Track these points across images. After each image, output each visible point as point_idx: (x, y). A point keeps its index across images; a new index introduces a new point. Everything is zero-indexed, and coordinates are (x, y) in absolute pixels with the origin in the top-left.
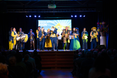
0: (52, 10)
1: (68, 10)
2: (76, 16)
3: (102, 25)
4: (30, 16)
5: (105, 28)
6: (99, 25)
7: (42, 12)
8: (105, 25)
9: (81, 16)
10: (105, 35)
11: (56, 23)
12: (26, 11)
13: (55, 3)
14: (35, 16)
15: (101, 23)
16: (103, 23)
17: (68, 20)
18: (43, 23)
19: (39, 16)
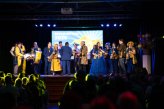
1: (96, 17)
2: (108, 25)
3: (145, 38)
4: (41, 25)
5: (150, 43)
7: (58, 19)
8: (150, 39)
9: (115, 25)
10: (150, 54)
11: (80, 35)
14: (49, 25)
15: (143, 36)
16: (146, 36)
17: (97, 31)
18: (61, 36)
19: (55, 26)
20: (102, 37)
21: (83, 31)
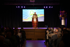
0: (32, 3)
2: (47, 7)
3: (63, 13)
5: (65, 15)
6: (61, 13)
9: (50, 7)
12: (17, 3)
19: (24, 7)
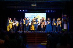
0: (34, 7)
1: (44, 7)
2: (49, 11)
4: (20, 11)
5: (67, 19)
7: (28, 8)
8: (67, 17)
10: (67, 23)
11: (36, 15)
13: (36, 3)
14: (24, 11)
15: (64, 16)
18: (28, 15)
19: (26, 11)
20: (45, 16)
21: (38, 13)
